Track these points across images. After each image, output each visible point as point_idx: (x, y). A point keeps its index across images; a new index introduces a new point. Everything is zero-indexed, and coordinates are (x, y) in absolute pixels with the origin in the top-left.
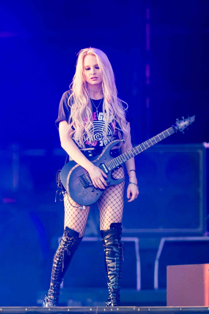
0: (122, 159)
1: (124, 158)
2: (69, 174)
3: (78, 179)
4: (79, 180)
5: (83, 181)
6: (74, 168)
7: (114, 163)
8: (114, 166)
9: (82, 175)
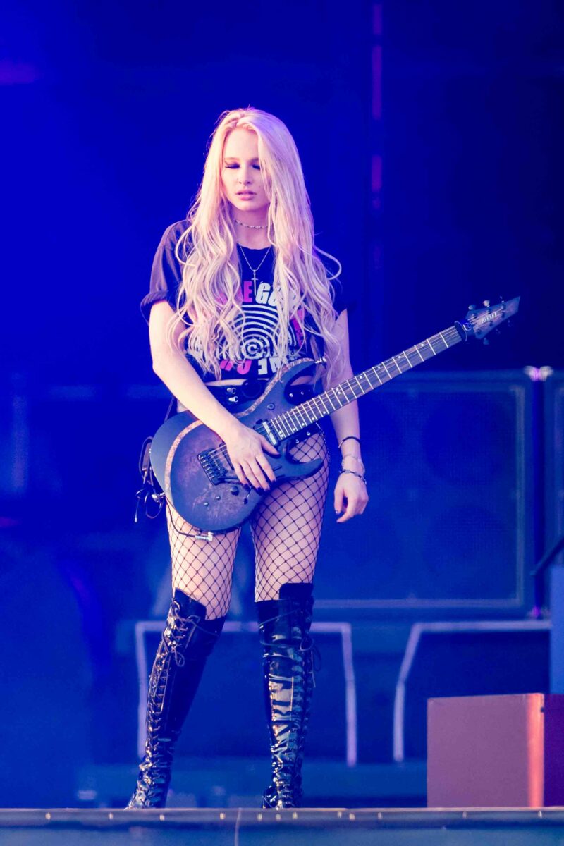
0: (315, 410)
1: (321, 407)
2: (172, 447)
3: (196, 460)
4: (199, 463)
5: (208, 466)
6: (186, 431)
7: (295, 420)
8: (293, 427)
9: (207, 448)
